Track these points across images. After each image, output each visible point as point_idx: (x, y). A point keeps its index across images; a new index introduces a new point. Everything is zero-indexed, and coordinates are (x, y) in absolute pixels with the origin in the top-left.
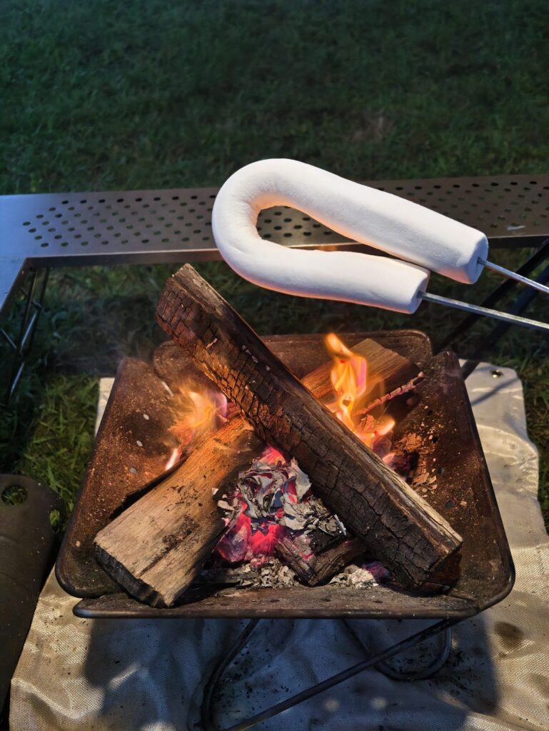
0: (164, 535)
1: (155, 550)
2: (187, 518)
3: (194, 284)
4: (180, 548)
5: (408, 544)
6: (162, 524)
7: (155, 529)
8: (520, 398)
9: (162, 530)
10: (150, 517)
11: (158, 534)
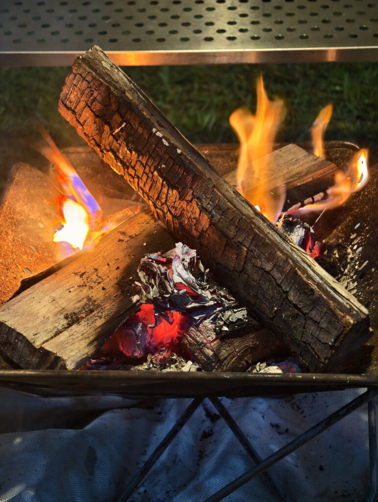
0: (66, 313)
1: (56, 325)
2: (89, 299)
3: (103, 67)
4: (83, 323)
5: (314, 319)
6: (63, 303)
7: (56, 307)
9: (63, 309)
10: (50, 297)
11: (59, 311)
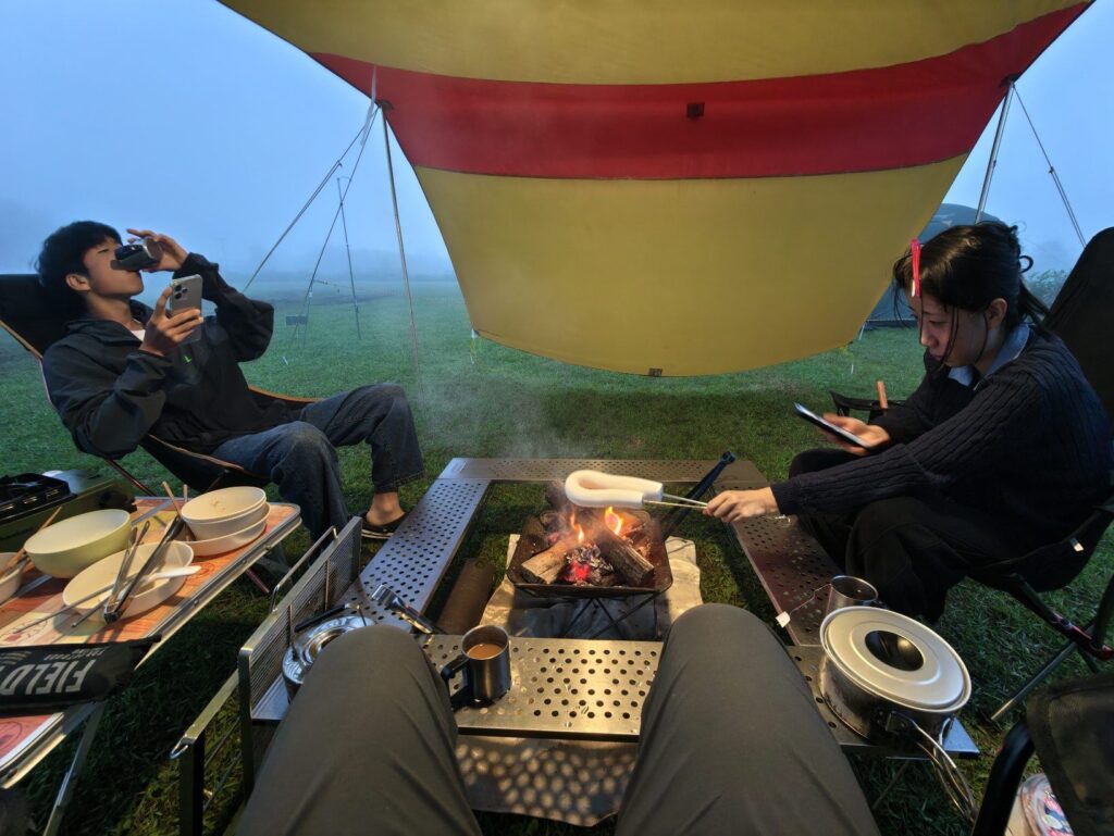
0: (548, 565)
1: (544, 569)
2: (555, 561)
4: (553, 568)
5: (634, 569)
6: (547, 562)
7: (543, 563)
8: (694, 551)
11: (545, 565)
